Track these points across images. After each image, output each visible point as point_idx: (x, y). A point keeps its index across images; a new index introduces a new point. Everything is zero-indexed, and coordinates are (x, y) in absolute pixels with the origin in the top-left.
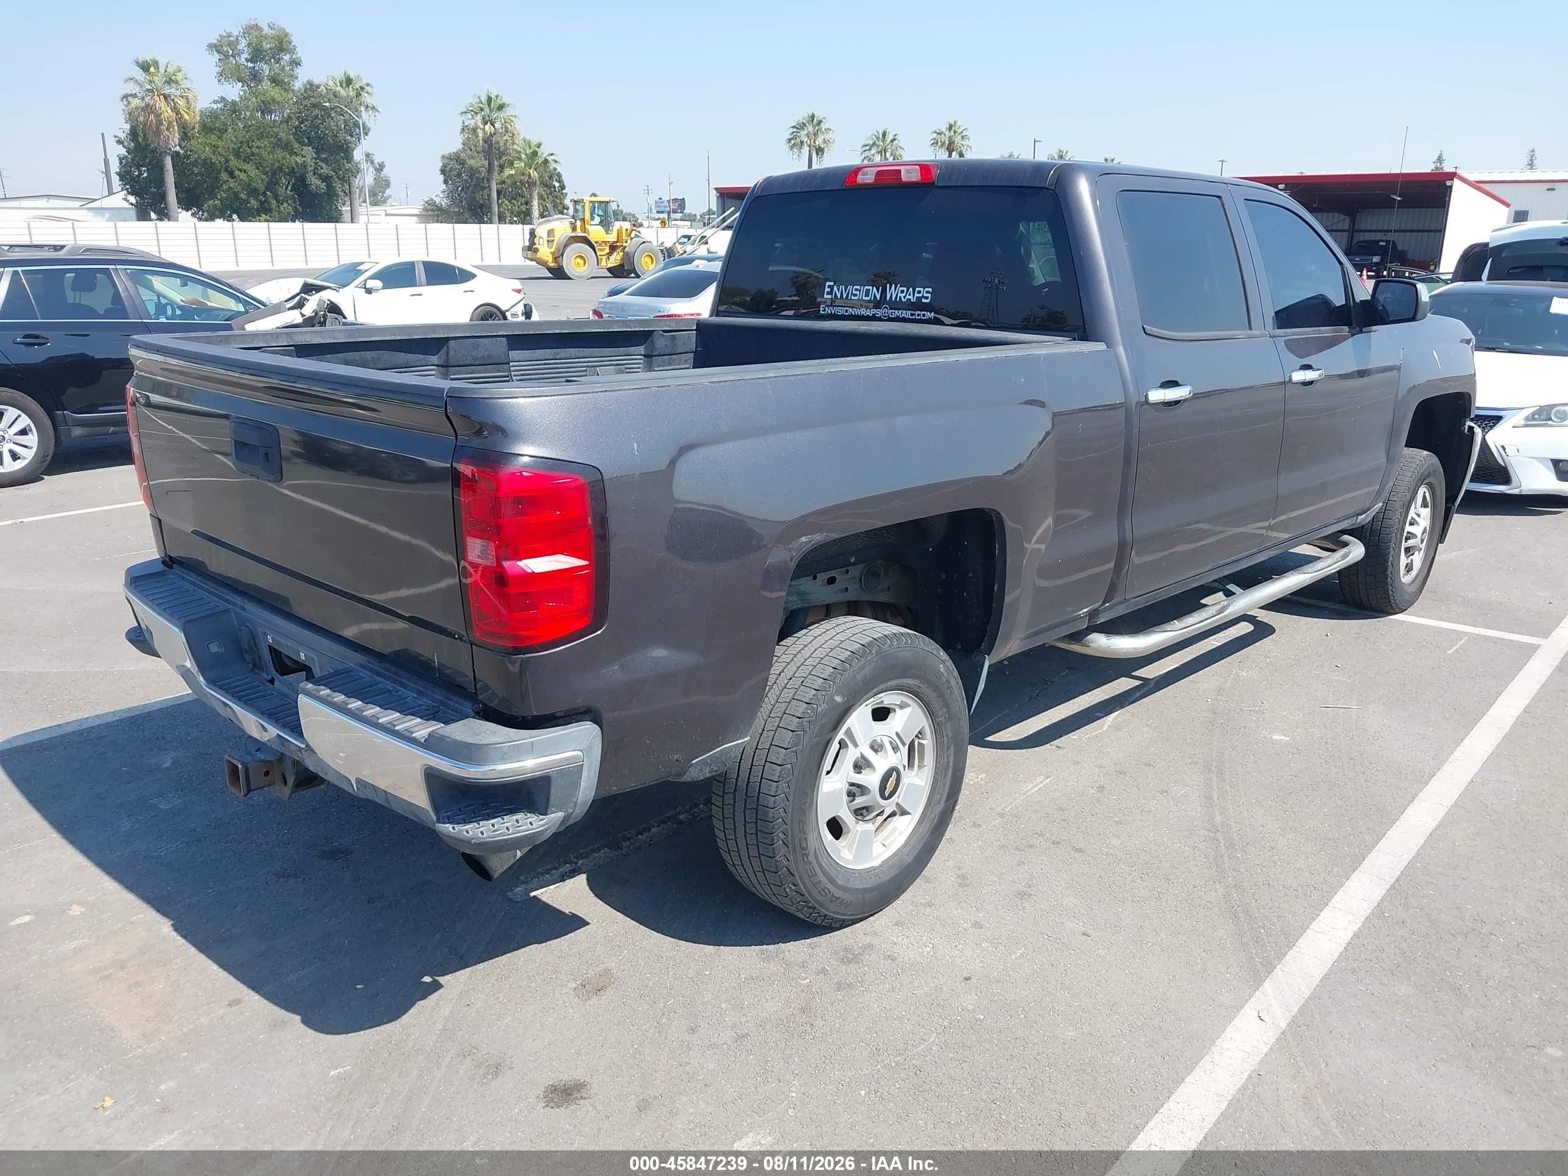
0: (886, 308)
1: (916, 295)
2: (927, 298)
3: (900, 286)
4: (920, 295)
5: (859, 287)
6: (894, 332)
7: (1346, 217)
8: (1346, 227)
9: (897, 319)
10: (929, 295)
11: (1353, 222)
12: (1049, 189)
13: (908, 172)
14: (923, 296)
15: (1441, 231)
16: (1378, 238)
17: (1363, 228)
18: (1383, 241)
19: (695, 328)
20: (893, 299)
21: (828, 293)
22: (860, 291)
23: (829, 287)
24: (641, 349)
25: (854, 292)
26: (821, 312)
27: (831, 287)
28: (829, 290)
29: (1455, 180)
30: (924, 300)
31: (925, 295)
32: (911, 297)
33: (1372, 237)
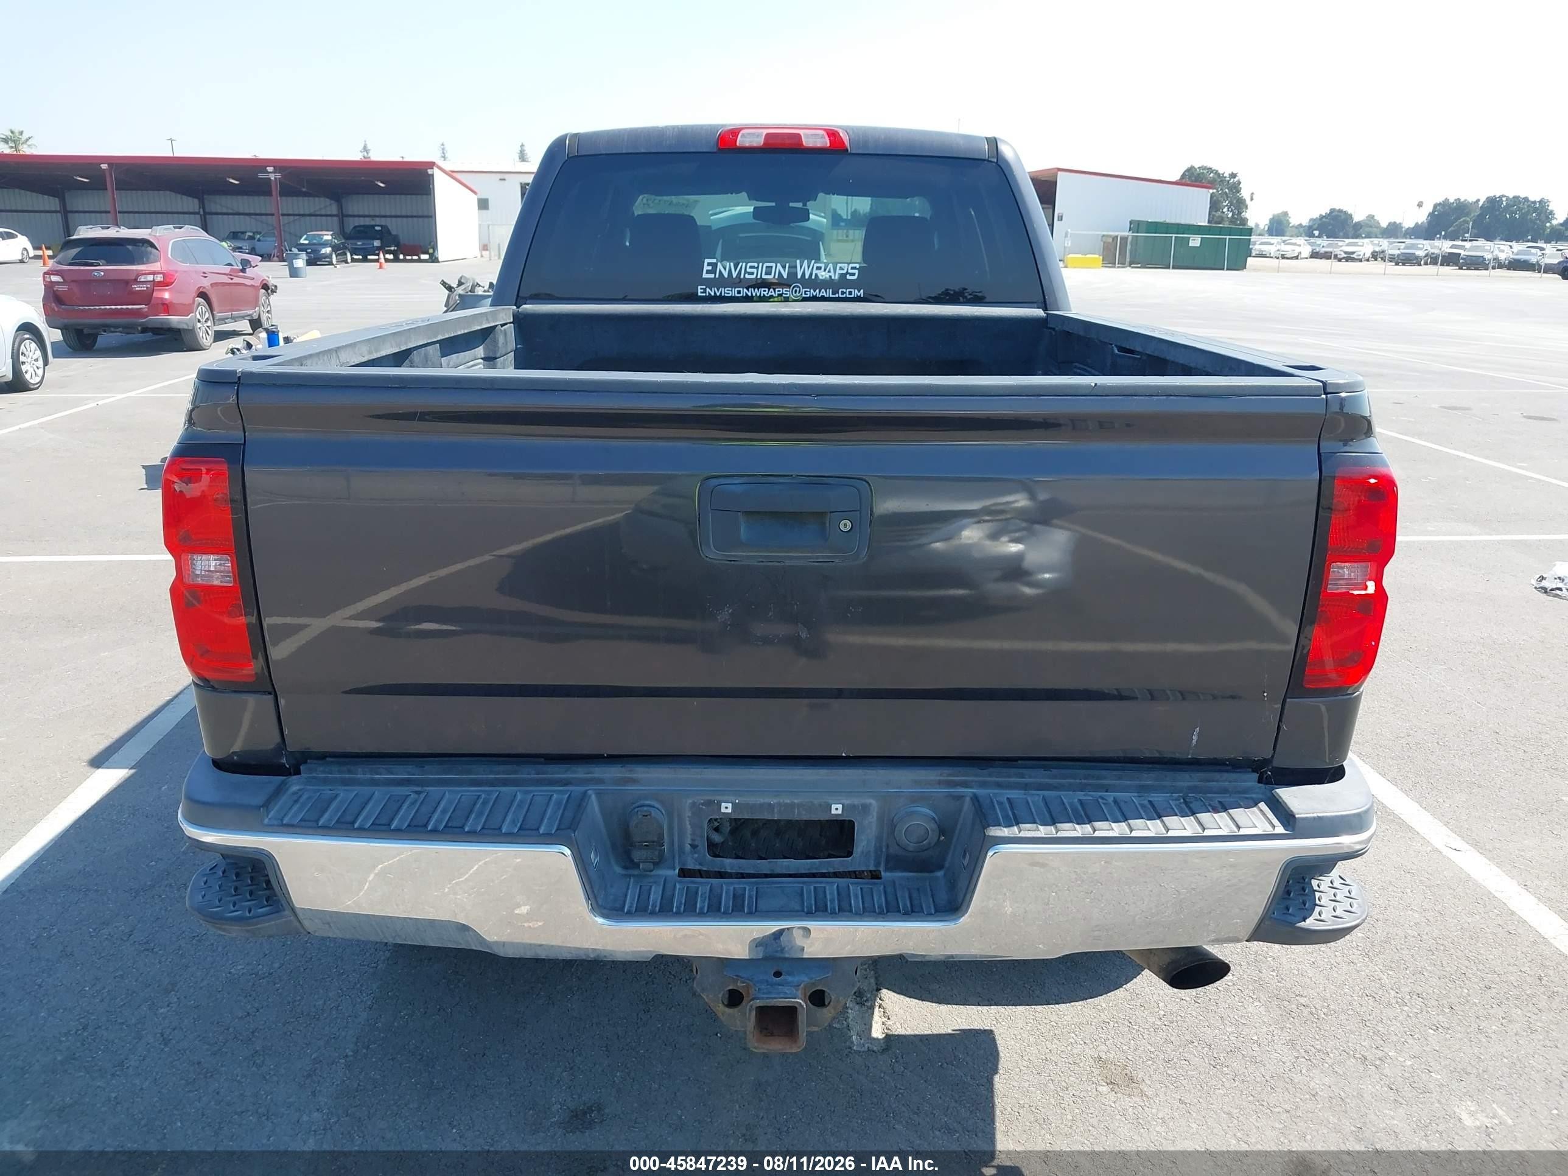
0: (798, 287)
1: (838, 272)
2: (854, 274)
3: (815, 263)
4: (845, 272)
5: (756, 265)
6: (813, 313)
7: (333, 202)
8: (335, 212)
9: (814, 299)
10: (856, 272)
11: (341, 207)
12: (991, 161)
13: (807, 136)
14: (847, 273)
15: (431, 217)
16: (373, 223)
17: (351, 213)
18: (378, 226)
19: (512, 320)
20: (807, 277)
21: (708, 272)
22: (758, 268)
23: (709, 264)
24: (480, 351)
25: (749, 270)
26: (699, 294)
27: (715, 265)
28: (710, 268)
29: (435, 168)
30: (848, 277)
31: (850, 271)
32: (832, 274)
33: (368, 222)
